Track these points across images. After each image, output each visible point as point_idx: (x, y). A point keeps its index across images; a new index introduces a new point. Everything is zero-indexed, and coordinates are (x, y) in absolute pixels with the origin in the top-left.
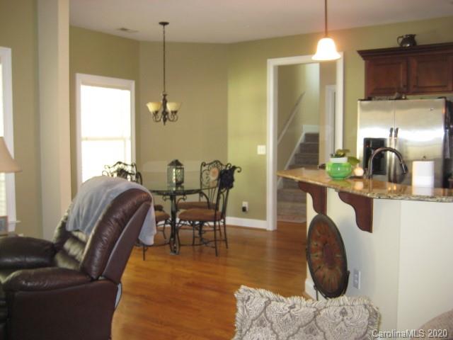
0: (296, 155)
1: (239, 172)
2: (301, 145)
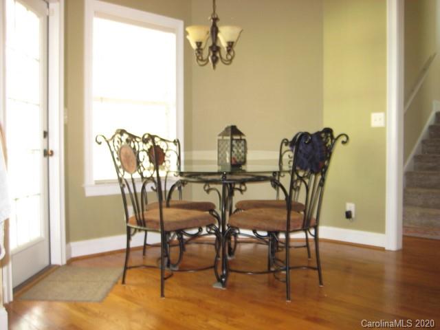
0: (423, 142)
1: (344, 143)
2: (431, 127)
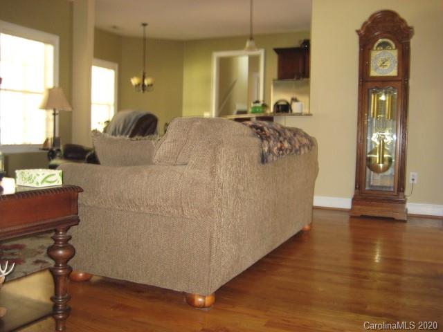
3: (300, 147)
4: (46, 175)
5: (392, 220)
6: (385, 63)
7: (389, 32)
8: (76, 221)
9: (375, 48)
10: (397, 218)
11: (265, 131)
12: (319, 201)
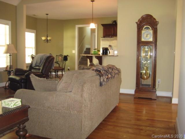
2: (85, 51)
3: (115, 75)
4: (15, 103)
5: (151, 99)
6: (147, 35)
7: (149, 23)
8: (27, 120)
9: (143, 29)
10: (152, 98)
11: (101, 72)
12: (122, 91)
